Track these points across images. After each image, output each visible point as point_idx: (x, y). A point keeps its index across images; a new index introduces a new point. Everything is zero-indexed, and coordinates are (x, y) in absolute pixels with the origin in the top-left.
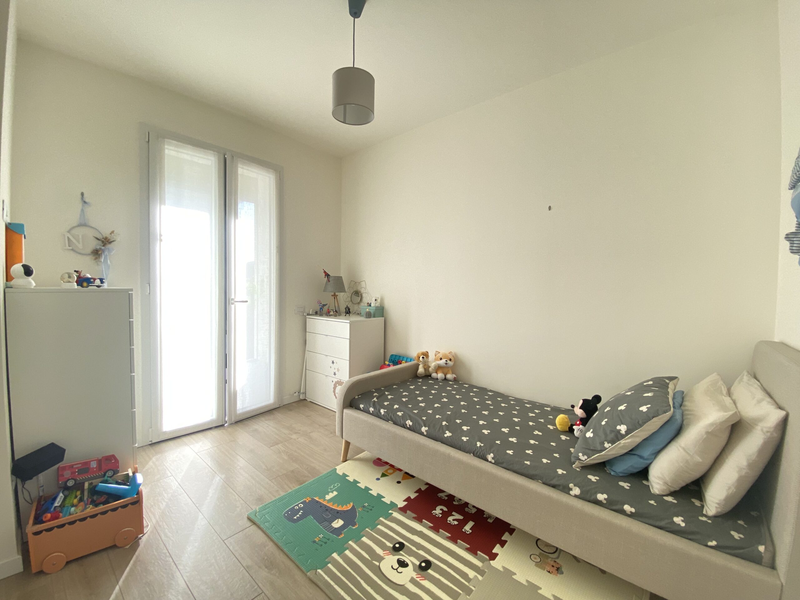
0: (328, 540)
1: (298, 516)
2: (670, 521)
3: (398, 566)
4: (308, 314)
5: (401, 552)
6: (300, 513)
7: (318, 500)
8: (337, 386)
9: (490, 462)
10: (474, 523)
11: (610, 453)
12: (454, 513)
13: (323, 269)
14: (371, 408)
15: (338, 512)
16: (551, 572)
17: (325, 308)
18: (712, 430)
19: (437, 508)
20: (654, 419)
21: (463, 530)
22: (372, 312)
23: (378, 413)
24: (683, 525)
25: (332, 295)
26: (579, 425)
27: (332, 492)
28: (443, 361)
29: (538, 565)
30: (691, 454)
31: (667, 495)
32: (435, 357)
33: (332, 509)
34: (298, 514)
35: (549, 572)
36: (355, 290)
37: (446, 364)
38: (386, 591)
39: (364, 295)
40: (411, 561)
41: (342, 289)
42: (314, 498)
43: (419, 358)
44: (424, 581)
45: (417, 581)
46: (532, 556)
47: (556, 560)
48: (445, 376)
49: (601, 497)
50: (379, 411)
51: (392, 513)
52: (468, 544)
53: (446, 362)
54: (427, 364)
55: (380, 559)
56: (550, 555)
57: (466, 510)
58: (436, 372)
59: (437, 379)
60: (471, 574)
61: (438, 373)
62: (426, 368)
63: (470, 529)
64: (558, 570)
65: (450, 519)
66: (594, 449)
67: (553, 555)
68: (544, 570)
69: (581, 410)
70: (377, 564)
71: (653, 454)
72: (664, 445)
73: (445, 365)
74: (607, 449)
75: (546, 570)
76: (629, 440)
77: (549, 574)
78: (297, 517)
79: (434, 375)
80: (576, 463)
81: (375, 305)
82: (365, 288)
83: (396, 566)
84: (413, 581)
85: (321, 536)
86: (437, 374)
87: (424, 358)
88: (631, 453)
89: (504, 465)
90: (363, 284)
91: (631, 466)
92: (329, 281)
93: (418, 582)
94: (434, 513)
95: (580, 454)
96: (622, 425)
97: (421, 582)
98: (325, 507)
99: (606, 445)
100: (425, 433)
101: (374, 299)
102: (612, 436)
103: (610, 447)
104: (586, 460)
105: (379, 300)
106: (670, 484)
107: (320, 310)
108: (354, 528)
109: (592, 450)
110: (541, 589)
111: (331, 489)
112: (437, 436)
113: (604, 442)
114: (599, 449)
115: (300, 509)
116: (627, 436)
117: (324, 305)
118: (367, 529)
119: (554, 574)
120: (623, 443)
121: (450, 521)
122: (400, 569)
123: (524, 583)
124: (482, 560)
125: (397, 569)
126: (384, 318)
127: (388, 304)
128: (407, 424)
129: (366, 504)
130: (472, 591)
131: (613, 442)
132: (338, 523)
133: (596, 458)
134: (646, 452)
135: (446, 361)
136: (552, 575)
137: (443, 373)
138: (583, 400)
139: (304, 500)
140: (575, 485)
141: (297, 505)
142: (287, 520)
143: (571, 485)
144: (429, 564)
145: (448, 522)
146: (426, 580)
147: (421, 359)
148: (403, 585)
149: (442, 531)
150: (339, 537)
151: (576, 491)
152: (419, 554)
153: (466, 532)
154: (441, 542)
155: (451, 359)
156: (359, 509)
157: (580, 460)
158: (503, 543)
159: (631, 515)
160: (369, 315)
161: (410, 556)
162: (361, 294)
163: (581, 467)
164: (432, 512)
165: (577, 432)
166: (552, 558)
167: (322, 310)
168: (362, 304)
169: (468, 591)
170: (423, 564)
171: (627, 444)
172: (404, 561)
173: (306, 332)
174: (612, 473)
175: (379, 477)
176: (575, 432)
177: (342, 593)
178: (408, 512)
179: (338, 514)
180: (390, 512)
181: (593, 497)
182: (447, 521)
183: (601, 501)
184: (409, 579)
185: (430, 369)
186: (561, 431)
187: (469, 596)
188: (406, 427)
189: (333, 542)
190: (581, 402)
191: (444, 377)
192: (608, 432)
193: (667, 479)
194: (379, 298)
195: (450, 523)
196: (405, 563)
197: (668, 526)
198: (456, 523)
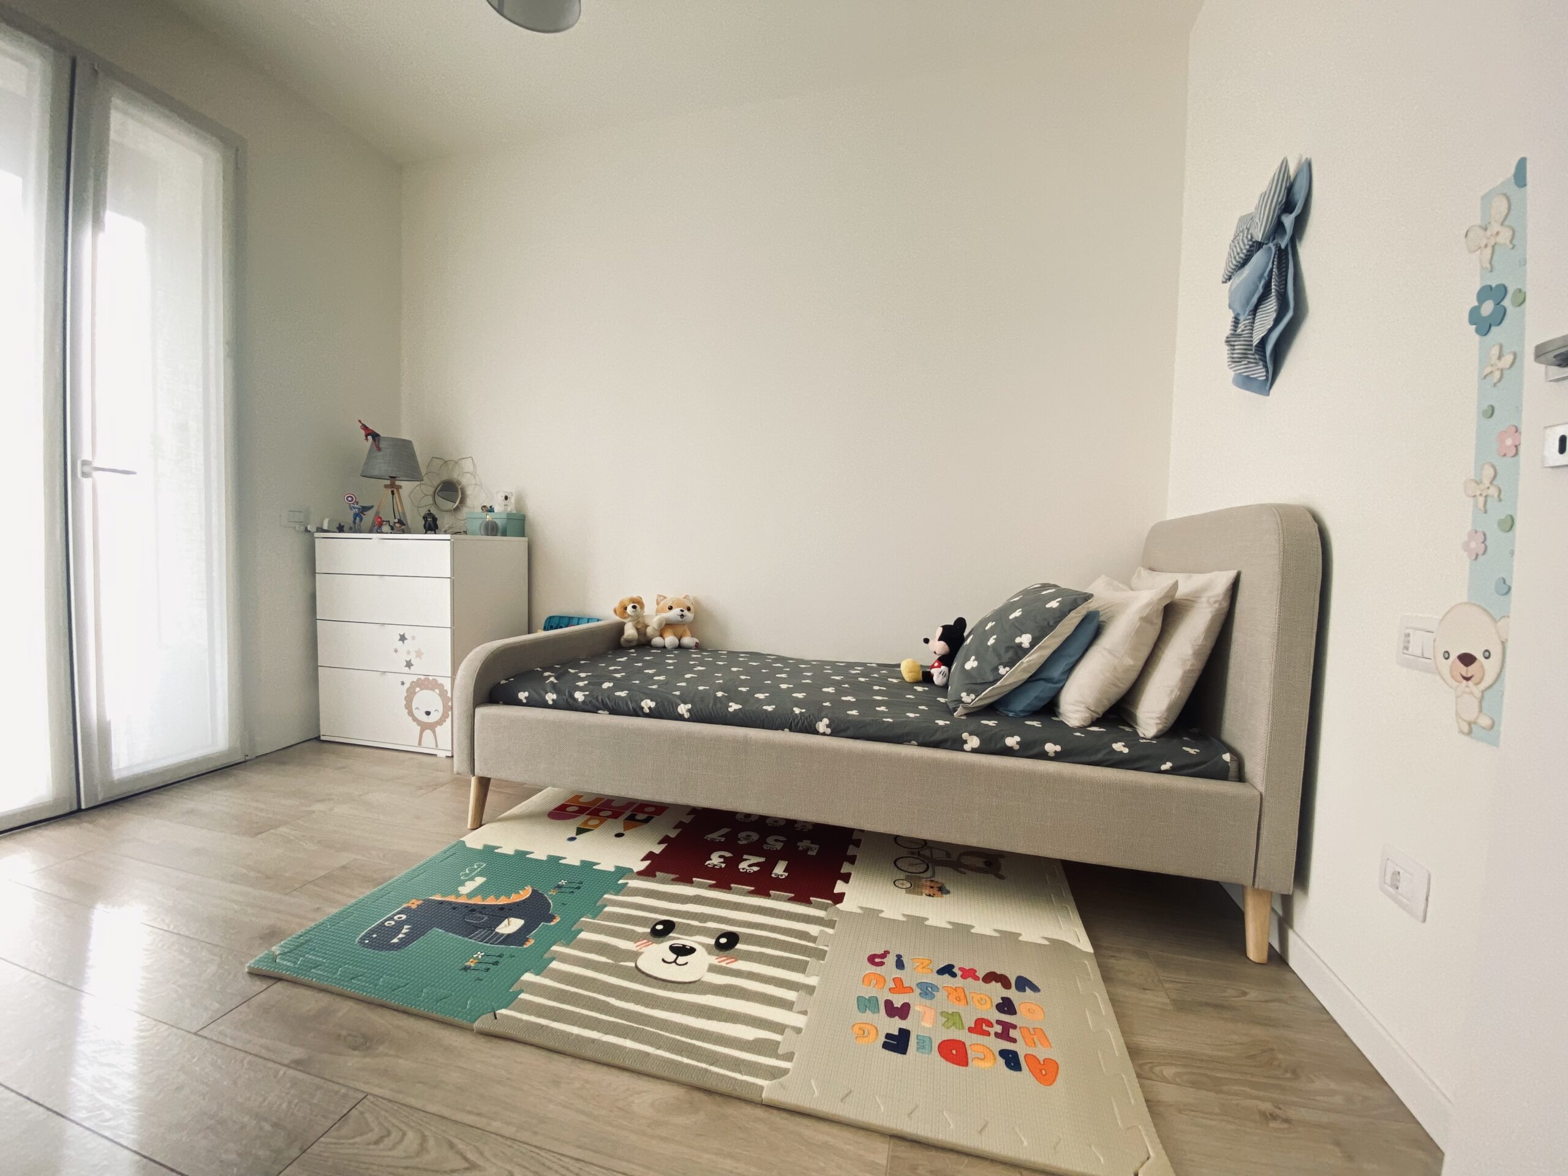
0: (500, 956)
1: (401, 936)
2: (1108, 750)
3: (675, 956)
4: (320, 530)
5: (671, 935)
6: (404, 931)
7: (440, 899)
8: (416, 693)
9: (824, 734)
10: (787, 862)
11: (1007, 683)
12: (745, 857)
13: (360, 421)
14: (550, 694)
15: (502, 908)
16: (932, 895)
17: (369, 517)
18: (1147, 614)
19: (712, 857)
20: (1071, 613)
21: (773, 875)
22: (499, 523)
23: (569, 700)
24: (1126, 750)
25: (386, 486)
26: (939, 667)
27: (472, 879)
28: (676, 612)
29: (909, 891)
30: (1120, 656)
31: (1090, 726)
32: (656, 606)
33: (484, 907)
34: (399, 933)
35: (930, 895)
36: (445, 478)
37: (682, 616)
38: (668, 999)
39: (469, 491)
40: (696, 942)
41: (414, 474)
42: (430, 898)
43: (626, 608)
44: (735, 963)
45: (721, 967)
46: (896, 883)
47: (933, 879)
48: (679, 640)
49: (1012, 741)
50: (572, 696)
51: (627, 883)
52: (791, 893)
53: (681, 613)
54: (641, 620)
55: (635, 956)
56: (921, 875)
57: (765, 848)
58: (661, 636)
59: (664, 647)
60: (813, 930)
61: (665, 636)
62: (641, 629)
63: (784, 871)
64: (942, 890)
65: (743, 866)
66: (983, 681)
67: (925, 873)
68: (922, 894)
69: (942, 643)
70: (632, 964)
71: (1067, 671)
72: (1080, 654)
73: (680, 619)
74: (1004, 676)
75: (924, 895)
76: (1034, 656)
77: (931, 898)
78: (399, 939)
79: (657, 641)
80: (959, 709)
81: (505, 509)
82: (474, 474)
83: (672, 957)
84: (712, 969)
85: (480, 955)
86: (664, 639)
87: (637, 609)
88: (1034, 678)
89: (849, 733)
90: (467, 465)
91: (1036, 698)
92: (379, 449)
93: (725, 968)
94: (709, 864)
95: (964, 695)
96: (1024, 636)
97: (729, 966)
98: (467, 907)
99: (1002, 670)
100: (687, 715)
101: (500, 498)
102: (1010, 654)
103: (1007, 672)
104: (973, 700)
105: (512, 500)
106: (1093, 709)
107: (355, 519)
108: (552, 924)
109: (980, 684)
110: (927, 919)
111: (466, 875)
112: (713, 715)
113: (997, 667)
114: (991, 679)
115: (399, 925)
116: (1032, 649)
117: (365, 509)
118: (582, 919)
119: (937, 897)
120: (1027, 662)
121: (743, 869)
122: (682, 960)
123: (902, 918)
124: (824, 908)
125: (675, 961)
126: (525, 539)
127: (535, 510)
128: (643, 708)
129: (563, 882)
130: (826, 952)
131: (1011, 664)
132: (511, 926)
133: (989, 694)
134: (1056, 672)
135: (682, 611)
136: (935, 898)
137: (675, 635)
138: (943, 627)
139: (403, 906)
140: (971, 734)
141: (391, 918)
142: (374, 949)
143: (965, 735)
144: (733, 939)
145: (741, 870)
146: (739, 961)
147: (630, 610)
148: (699, 980)
149: (736, 886)
150: (525, 946)
151: (974, 742)
152: (709, 928)
153: (778, 877)
154: (742, 902)
155: (689, 608)
156: (550, 893)
157: (963, 702)
158: (846, 878)
159: (1058, 757)
160: (492, 529)
161: (691, 935)
162: (461, 489)
163: (965, 715)
164: (706, 864)
165: (939, 677)
166: (926, 878)
167: (361, 520)
168: (465, 511)
169: (821, 955)
170: (723, 941)
171: (1032, 662)
172: (684, 946)
173: (312, 572)
174: (1011, 714)
175: (574, 835)
176: (935, 679)
177: (575, 1030)
178: (658, 873)
179: (505, 912)
180: (620, 882)
181: (999, 745)
182: (739, 869)
183: (1011, 748)
184: (706, 967)
185: (649, 630)
186: (910, 683)
187: (823, 960)
188: (641, 714)
189: (513, 958)
190: (939, 631)
191: (678, 643)
192: (1002, 652)
193: (1090, 701)
194: (514, 494)
195: (746, 871)
196: (687, 949)
197: (1108, 757)
198: (756, 869)
